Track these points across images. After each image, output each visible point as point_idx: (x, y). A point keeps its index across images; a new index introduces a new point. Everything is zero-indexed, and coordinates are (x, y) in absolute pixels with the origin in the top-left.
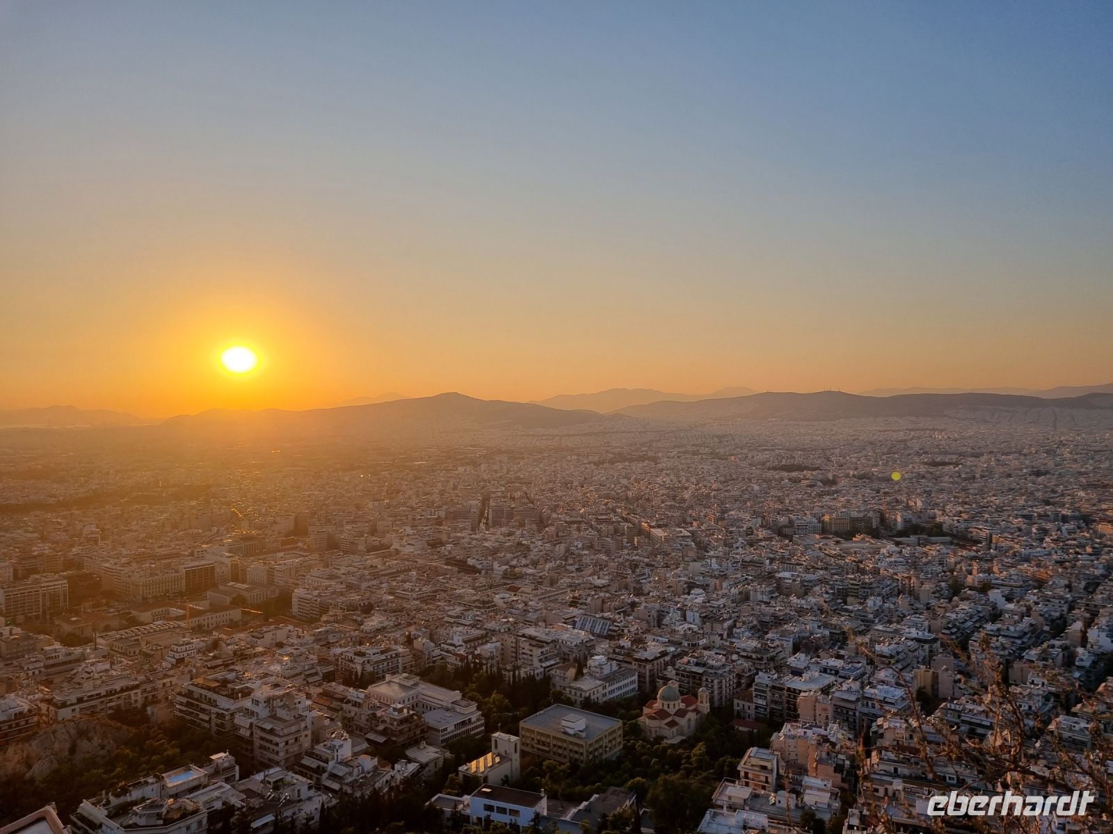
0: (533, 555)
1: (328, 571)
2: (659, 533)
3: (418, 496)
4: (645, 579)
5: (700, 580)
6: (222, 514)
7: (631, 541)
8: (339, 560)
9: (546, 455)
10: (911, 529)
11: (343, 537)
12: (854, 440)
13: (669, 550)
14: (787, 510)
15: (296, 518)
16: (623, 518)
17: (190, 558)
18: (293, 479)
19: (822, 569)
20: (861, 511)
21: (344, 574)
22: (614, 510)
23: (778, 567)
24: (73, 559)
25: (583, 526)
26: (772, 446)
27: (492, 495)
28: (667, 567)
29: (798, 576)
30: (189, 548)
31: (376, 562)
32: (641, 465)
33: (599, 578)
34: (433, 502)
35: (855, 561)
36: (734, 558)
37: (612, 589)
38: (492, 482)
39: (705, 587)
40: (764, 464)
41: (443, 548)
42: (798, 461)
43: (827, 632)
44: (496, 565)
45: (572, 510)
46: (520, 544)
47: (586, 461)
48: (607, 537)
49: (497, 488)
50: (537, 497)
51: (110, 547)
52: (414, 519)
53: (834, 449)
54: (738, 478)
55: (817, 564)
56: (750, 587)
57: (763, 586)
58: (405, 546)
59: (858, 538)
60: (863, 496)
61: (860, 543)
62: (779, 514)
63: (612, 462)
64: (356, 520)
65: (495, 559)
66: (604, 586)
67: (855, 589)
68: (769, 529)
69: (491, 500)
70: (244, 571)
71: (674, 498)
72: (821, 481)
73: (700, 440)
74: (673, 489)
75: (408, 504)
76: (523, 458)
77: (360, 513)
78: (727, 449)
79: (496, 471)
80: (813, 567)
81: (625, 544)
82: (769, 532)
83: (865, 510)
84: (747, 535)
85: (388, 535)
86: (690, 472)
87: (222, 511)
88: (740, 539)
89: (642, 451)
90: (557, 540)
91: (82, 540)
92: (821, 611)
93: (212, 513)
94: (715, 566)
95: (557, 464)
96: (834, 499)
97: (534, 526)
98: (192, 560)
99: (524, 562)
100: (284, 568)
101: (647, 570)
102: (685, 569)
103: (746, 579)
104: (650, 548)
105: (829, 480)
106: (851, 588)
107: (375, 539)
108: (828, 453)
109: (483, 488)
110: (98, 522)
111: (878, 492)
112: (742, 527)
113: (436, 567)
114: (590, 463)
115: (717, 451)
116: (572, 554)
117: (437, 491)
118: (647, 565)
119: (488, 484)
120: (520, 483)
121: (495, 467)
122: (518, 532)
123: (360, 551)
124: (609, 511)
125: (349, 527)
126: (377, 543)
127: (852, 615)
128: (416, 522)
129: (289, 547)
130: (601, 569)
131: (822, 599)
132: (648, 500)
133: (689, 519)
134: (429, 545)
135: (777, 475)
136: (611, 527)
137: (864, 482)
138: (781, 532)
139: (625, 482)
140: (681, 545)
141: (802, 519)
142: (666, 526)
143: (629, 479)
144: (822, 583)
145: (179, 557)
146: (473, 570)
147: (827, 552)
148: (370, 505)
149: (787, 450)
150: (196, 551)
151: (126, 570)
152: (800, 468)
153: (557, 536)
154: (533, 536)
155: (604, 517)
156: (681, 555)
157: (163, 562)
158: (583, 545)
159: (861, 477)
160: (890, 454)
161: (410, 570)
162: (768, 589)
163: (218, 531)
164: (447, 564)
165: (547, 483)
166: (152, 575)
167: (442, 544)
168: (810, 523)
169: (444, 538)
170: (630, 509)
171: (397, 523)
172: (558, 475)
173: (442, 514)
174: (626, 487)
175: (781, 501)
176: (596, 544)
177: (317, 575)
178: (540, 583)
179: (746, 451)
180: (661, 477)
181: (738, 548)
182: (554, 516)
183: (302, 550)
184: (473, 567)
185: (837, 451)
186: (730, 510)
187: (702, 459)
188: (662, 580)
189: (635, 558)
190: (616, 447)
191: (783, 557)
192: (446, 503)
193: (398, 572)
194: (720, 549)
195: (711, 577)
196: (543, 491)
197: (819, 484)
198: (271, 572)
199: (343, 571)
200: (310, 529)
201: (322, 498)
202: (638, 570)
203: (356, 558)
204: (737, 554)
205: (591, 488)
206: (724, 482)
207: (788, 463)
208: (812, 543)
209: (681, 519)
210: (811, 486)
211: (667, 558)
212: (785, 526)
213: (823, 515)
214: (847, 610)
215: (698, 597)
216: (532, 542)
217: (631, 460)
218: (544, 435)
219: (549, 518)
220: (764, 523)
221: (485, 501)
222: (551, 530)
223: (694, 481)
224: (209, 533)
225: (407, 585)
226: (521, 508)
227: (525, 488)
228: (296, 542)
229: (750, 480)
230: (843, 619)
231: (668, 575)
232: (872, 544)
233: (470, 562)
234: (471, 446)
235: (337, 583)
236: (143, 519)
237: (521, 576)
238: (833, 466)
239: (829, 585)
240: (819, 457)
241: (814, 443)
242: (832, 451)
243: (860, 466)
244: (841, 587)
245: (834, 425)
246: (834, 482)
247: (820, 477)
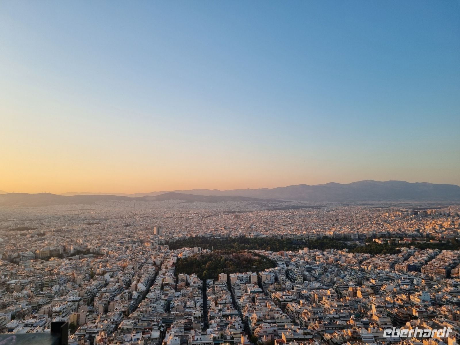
10: (77, 252)
14: (18, 250)
19: (32, 276)
20: (55, 247)
23: (9, 279)
26: (13, 219)
29: (19, 281)
35: (49, 270)
40: (7, 228)
42: (26, 225)
43: (30, 307)
53: (45, 219)
55: (30, 274)
59: (52, 259)
60: (57, 240)
61: (53, 261)
62: (13, 252)
67: (47, 283)
72: (38, 234)
80: (28, 276)
82: (6, 261)
83: (57, 246)
92: (29, 296)
96: (43, 242)
105: (41, 234)
106: (45, 283)
108: (42, 221)
111: (64, 237)
127: (44, 296)
131: (30, 291)
135: (14, 233)
137: (58, 233)
141: (25, 253)
144: (31, 283)
147: (36, 268)
149: (21, 220)
152: (27, 229)
159: (57, 231)
160: (71, 220)
168: (29, 255)
175: (15, 245)
185: (47, 220)
191: (12, 273)
197: (36, 235)
207: (21, 227)
208: (29, 264)
210: (32, 237)
212: (16, 258)
213: (36, 250)
214: (42, 294)
220: (4, 257)
230: (39, 298)
232: (58, 261)
238: (44, 227)
239: (35, 283)
240: (37, 223)
241: (36, 217)
242: (44, 220)
243: (57, 226)
244: (41, 283)
245: (47, 208)
246: (44, 234)
247: (37, 232)
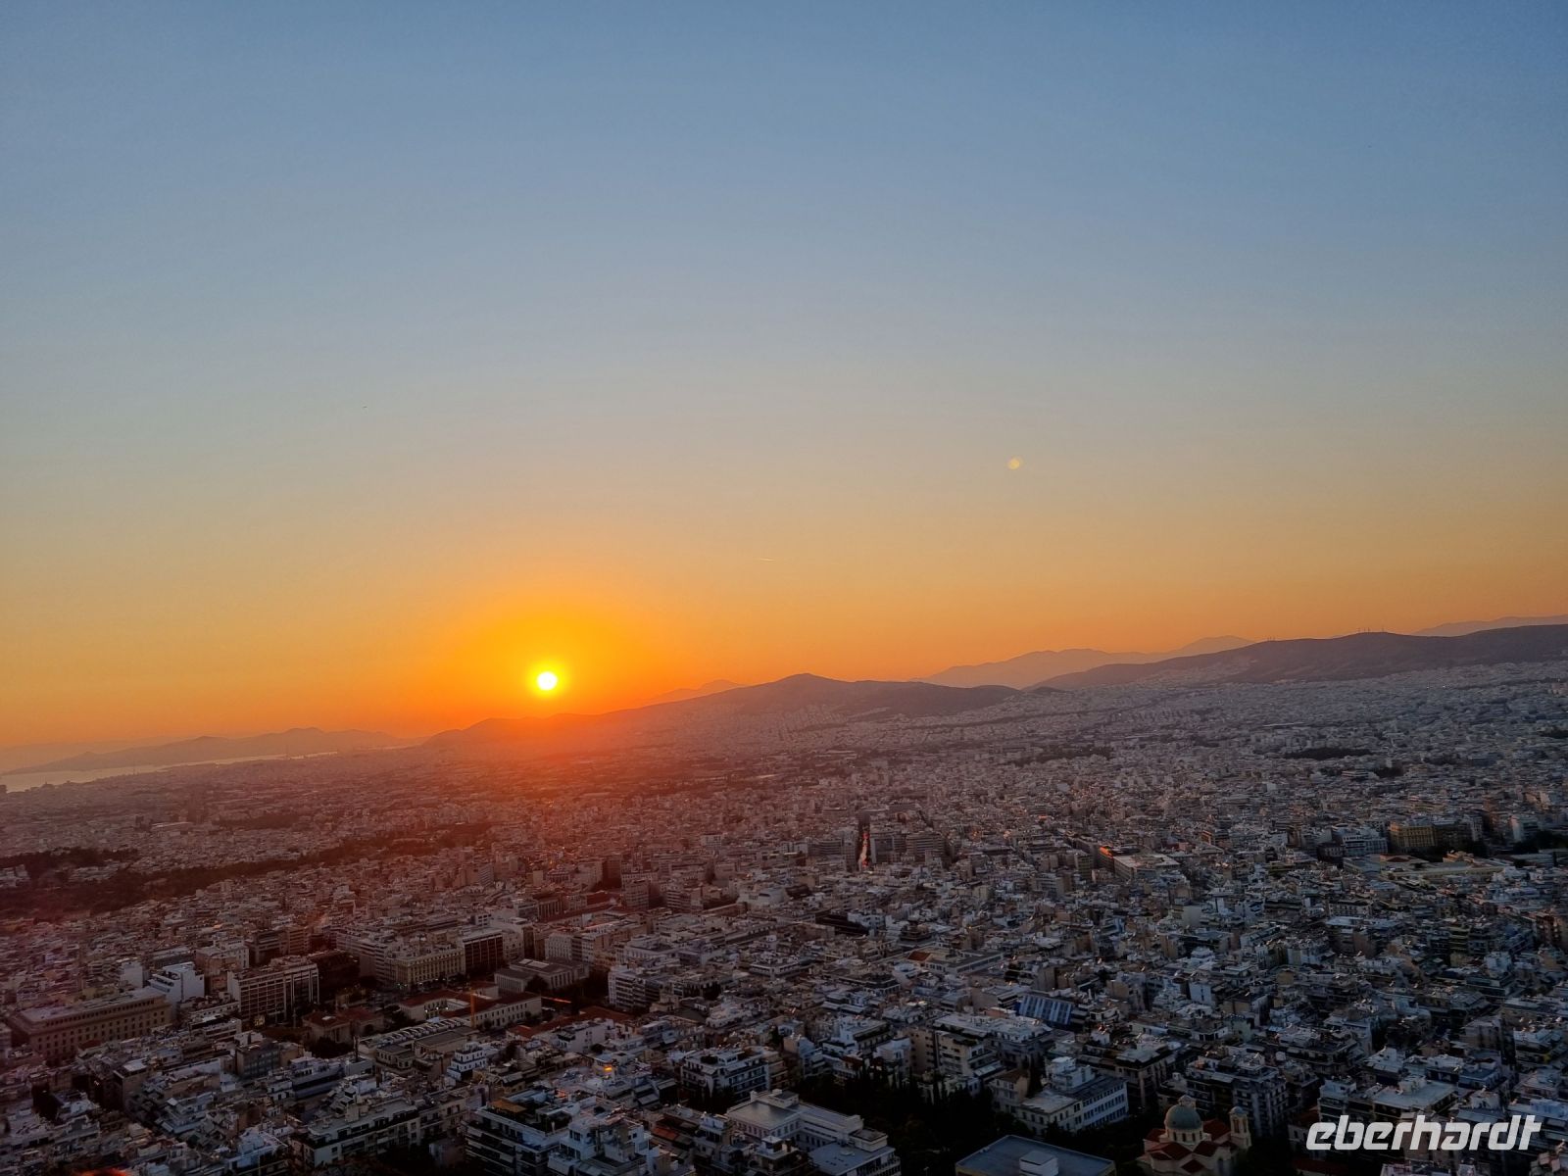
0: (942, 904)
1: (654, 938)
2: (1127, 861)
3: (767, 824)
4: (1116, 934)
5: (1202, 934)
6: (507, 863)
7: (1086, 877)
8: (666, 922)
9: (944, 755)
10: (1539, 839)
11: (669, 888)
12: (1419, 705)
13: (1147, 888)
14: (1328, 819)
15: (605, 865)
16: (1069, 842)
17: (471, 926)
18: (596, 809)
19: (1399, 910)
20: (1449, 815)
21: (676, 942)
22: (1054, 831)
23: (1327, 909)
24: (322, 935)
25: (1011, 857)
26: (1287, 721)
27: (872, 818)
28: (1148, 914)
29: (1362, 922)
30: (468, 912)
31: (720, 923)
32: (1086, 761)
33: (1044, 936)
34: (789, 833)
35: (1453, 896)
36: (1252, 897)
37: (1068, 951)
38: (870, 799)
39: (1212, 944)
40: (1277, 749)
41: (811, 898)
42: (1332, 741)
43: (1426, 1013)
44: (889, 921)
45: (992, 833)
46: (920, 888)
47: (1002, 761)
48: (1050, 872)
49: (878, 807)
50: (937, 817)
51: (367, 916)
52: (765, 858)
53: (1387, 720)
54: (1239, 773)
55: (1390, 902)
56: (1285, 943)
57: (1308, 940)
58: (755, 898)
59: (1451, 857)
60: (1448, 791)
61: (1456, 868)
62: (1313, 825)
63: (1042, 759)
64: (686, 862)
65: (886, 912)
66: (1055, 948)
67: (1459, 940)
68: (1301, 849)
69: (872, 826)
70: (541, 942)
71: (1144, 808)
72: (1376, 772)
73: (1171, 720)
74: (1141, 795)
75: (755, 837)
76: (910, 762)
77: (690, 852)
78: (1216, 730)
79: (874, 783)
80: (1385, 907)
81: (1077, 881)
82: (1302, 853)
83: (1456, 814)
84: (1268, 860)
85: (731, 884)
86: (1162, 769)
87: (507, 859)
88: (1258, 867)
89: (1085, 741)
90: (974, 879)
91: (333, 907)
92: (1412, 979)
93: (494, 862)
94: (1224, 911)
95: (961, 767)
96: (1401, 798)
97: (938, 861)
98: (473, 930)
99: (929, 914)
100: (594, 936)
101: (1117, 921)
102: (1177, 917)
103: (1277, 929)
104: (1117, 887)
105: (1387, 769)
106: (1454, 940)
107: (713, 888)
108: (1379, 727)
109: (857, 808)
110: (350, 882)
111: (1472, 783)
112: (1258, 848)
113: (803, 927)
114: (1009, 763)
115: (1200, 733)
116: (1000, 899)
117: (794, 816)
118: (1117, 912)
119: (864, 802)
120: (911, 798)
121: (872, 777)
122: (916, 871)
123: (694, 908)
124: (1046, 834)
125: (677, 873)
126: (716, 896)
127: (1464, 983)
128: (769, 861)
129: (598, 905)
130: (1046, 922)
131: (1410, 958)
132: (1103, 813)
133: (1171, 840)
134: (790, 894)
135: (1300, 765)
136: (1053, 857)
137: (1447, 769)
138: (1319, 853)
139: (1064, 788)
140: (1165, 880)
141: (1353, 831)
142: (1138, 851)
143: (1071, 783)
144: (1404, 932)
145: (456, 925)
146: (856, 930)
147: (1403, 882)
148: (703, 840)
149: (1312, 726)
150: (477, 917)
151: (390, 947)
152: (1338, 753)
153: (974, 873)
154: (938, 874)
155: (1041, 842)
156: (1166, 895)
157: (437, 933)
158: (1015, 884)
159: (1441, 762)
160: (1481, 723)
161: (766, 933)
162: (1315, 945)
163: (504, 887)
164: (819, 922)
165: (948, 796)
166: (422, 952)
167: (809, 893)
168: (1368, 837)
169: (811, 884)
170: (1078, 828)
171: (743, 864)
172: (965, 784)
173: (804, 848)
174: (1067, 795)
175: (1314, 804)
176: (1033, 883)
177: (640, 944)
178: (958, 946)
179: (1245, 732)
180: (1119, 778)
181: (1255, 881)
182: (966, 843)
183: (616, 909)
184: (857, 925)
185: (1393, 724)
186: (1235, 823)
187: (1179, 747)
188: (1143, 935)
189: (1095, 902)
190: (1045, 737)
191: (1332, 894)
192: (808, 832)
193: (750, 936)
194: (1228, 884)
195: (1219, 928)
196: (946, 807)
197: (1372, 775)
198: (577, 944)
199: (675, 936)
200: (624, 878)
201: (637, 834)
202: (1103, 922)
203: (689, 919)
204: (1256, 890)
205: (1016, 800)
206: (1218, 781)
207: (1316, 746)
208: (1376, 868)
209: (1158, 840)
210: (1361, 780)
211: (1145, 901)
212: (1326, 845)
213: (1387, 824)
214: (1454, 975)
215: (1203, 962)
216: (938, 885)
217: (1070, 756)
218: (936, 727)
219: (958, 847)
220: (1292, 840)
221: (863, 825)
222: (964, 864)
223: (1170, 780)
224: (492, 891)
225: (765, 955)
226: (916, 835)
227: (918, 805)
228: (606, 898)
229: (1259, 775)
230: (1449, 989)
231: (1151, 927)
232: (1477, 866)
233: (852, 917)
234: (834, 748)
235: (668, 954)
236: (407, 876)
237: (927, 937)
238: (1391, 747)
239: (1416, 934)
240: (1365, 735)
241: (1354, 714)
242: (1385, 723)
243: (1435, 745)
244: (1437, 938)
245: (1382, 683)
246: (1396, 771)
247: (1371, 765)
